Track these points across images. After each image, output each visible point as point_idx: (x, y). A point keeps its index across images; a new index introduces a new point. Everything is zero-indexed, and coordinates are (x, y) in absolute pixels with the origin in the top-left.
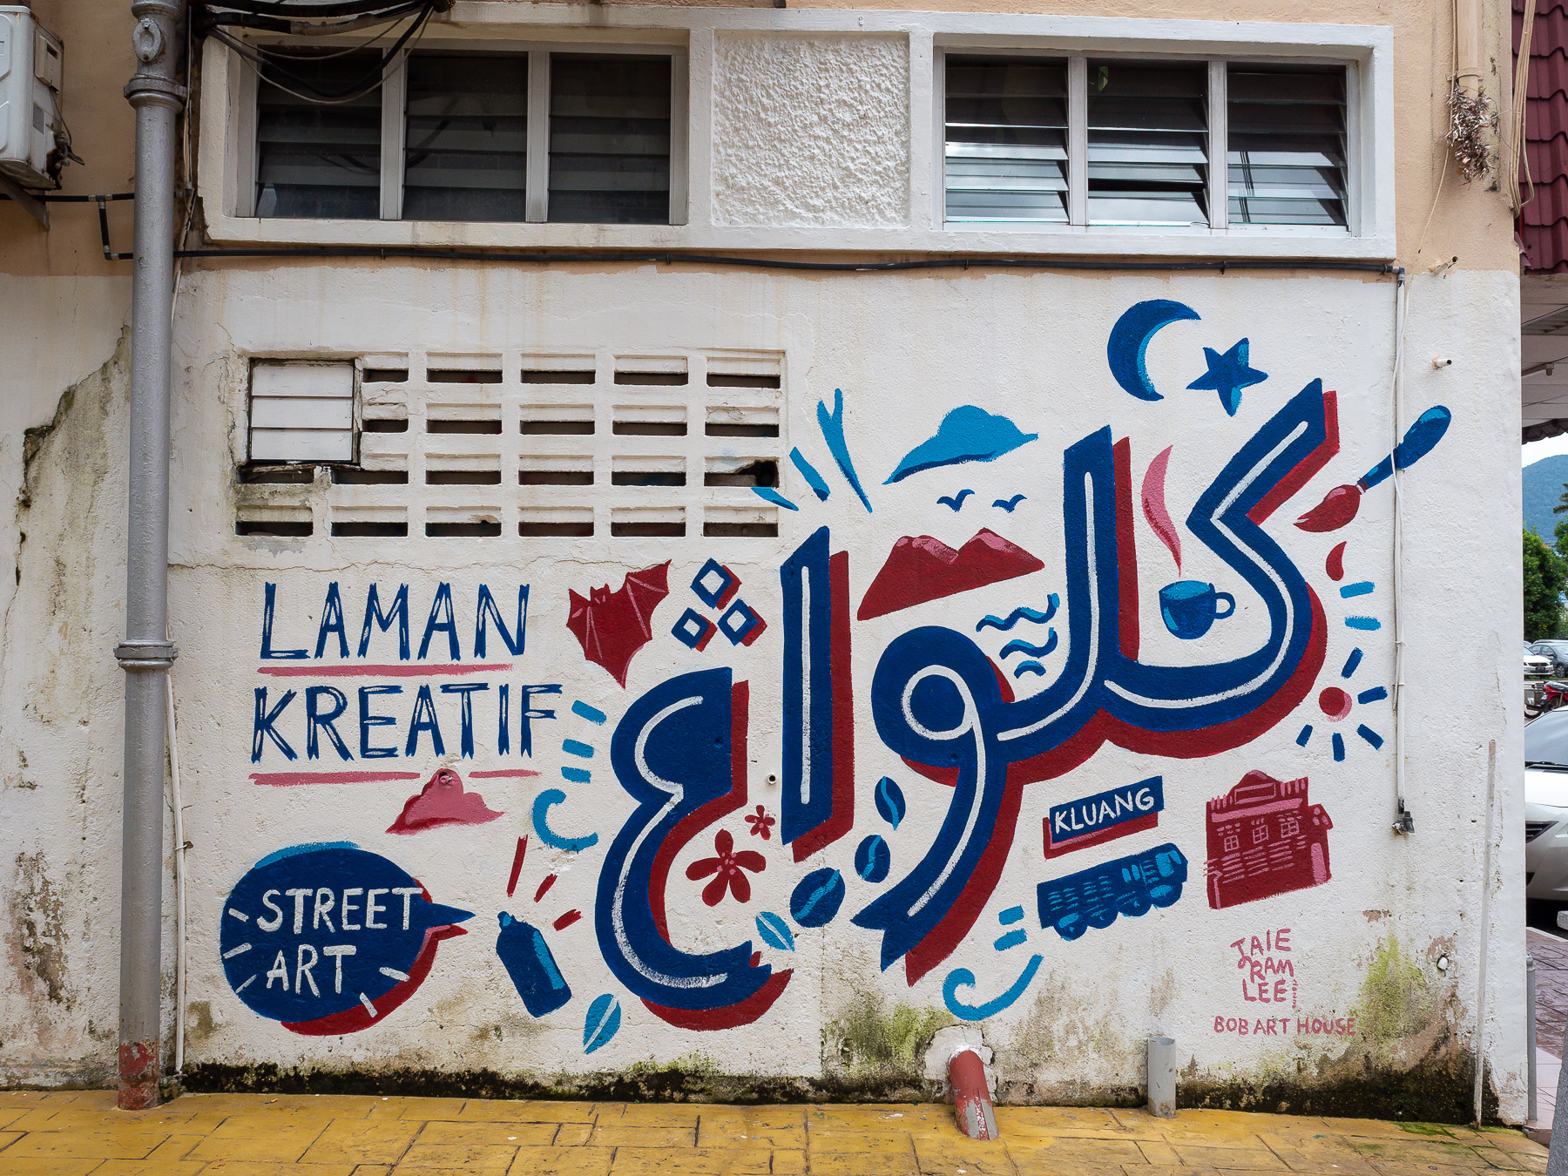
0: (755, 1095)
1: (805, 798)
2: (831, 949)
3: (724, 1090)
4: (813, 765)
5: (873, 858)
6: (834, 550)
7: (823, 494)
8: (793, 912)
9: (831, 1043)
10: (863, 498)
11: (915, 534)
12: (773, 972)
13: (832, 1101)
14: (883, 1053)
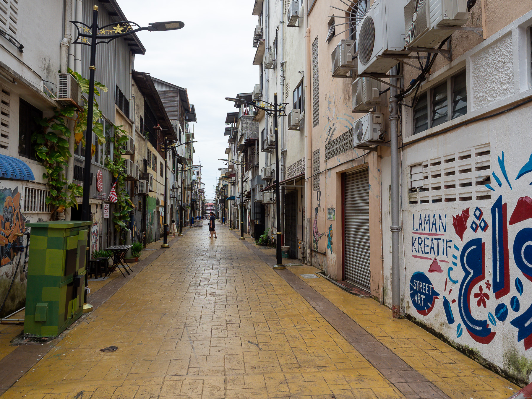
0: (488, 366)
1: (498, 280)
2: (505, 329)
3: (482, 361)
4: (500, 270)
5: (515, 304)
6: (503, 203)
7: (500, 185)
8: (496, 314)
9: (505, 359)
10: (510, 185)
11: (524, 196)
12: (492, 331)
13: (505, 378)
14: (518, 369)
